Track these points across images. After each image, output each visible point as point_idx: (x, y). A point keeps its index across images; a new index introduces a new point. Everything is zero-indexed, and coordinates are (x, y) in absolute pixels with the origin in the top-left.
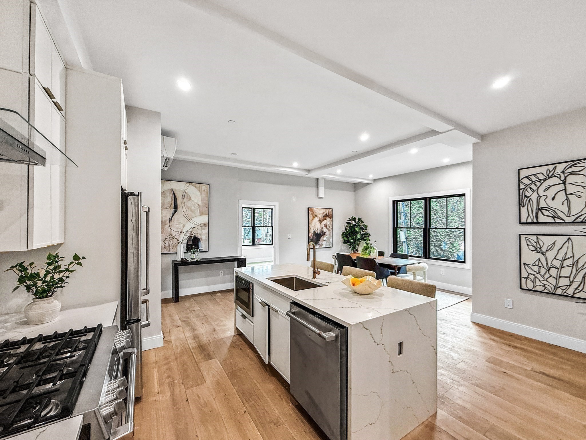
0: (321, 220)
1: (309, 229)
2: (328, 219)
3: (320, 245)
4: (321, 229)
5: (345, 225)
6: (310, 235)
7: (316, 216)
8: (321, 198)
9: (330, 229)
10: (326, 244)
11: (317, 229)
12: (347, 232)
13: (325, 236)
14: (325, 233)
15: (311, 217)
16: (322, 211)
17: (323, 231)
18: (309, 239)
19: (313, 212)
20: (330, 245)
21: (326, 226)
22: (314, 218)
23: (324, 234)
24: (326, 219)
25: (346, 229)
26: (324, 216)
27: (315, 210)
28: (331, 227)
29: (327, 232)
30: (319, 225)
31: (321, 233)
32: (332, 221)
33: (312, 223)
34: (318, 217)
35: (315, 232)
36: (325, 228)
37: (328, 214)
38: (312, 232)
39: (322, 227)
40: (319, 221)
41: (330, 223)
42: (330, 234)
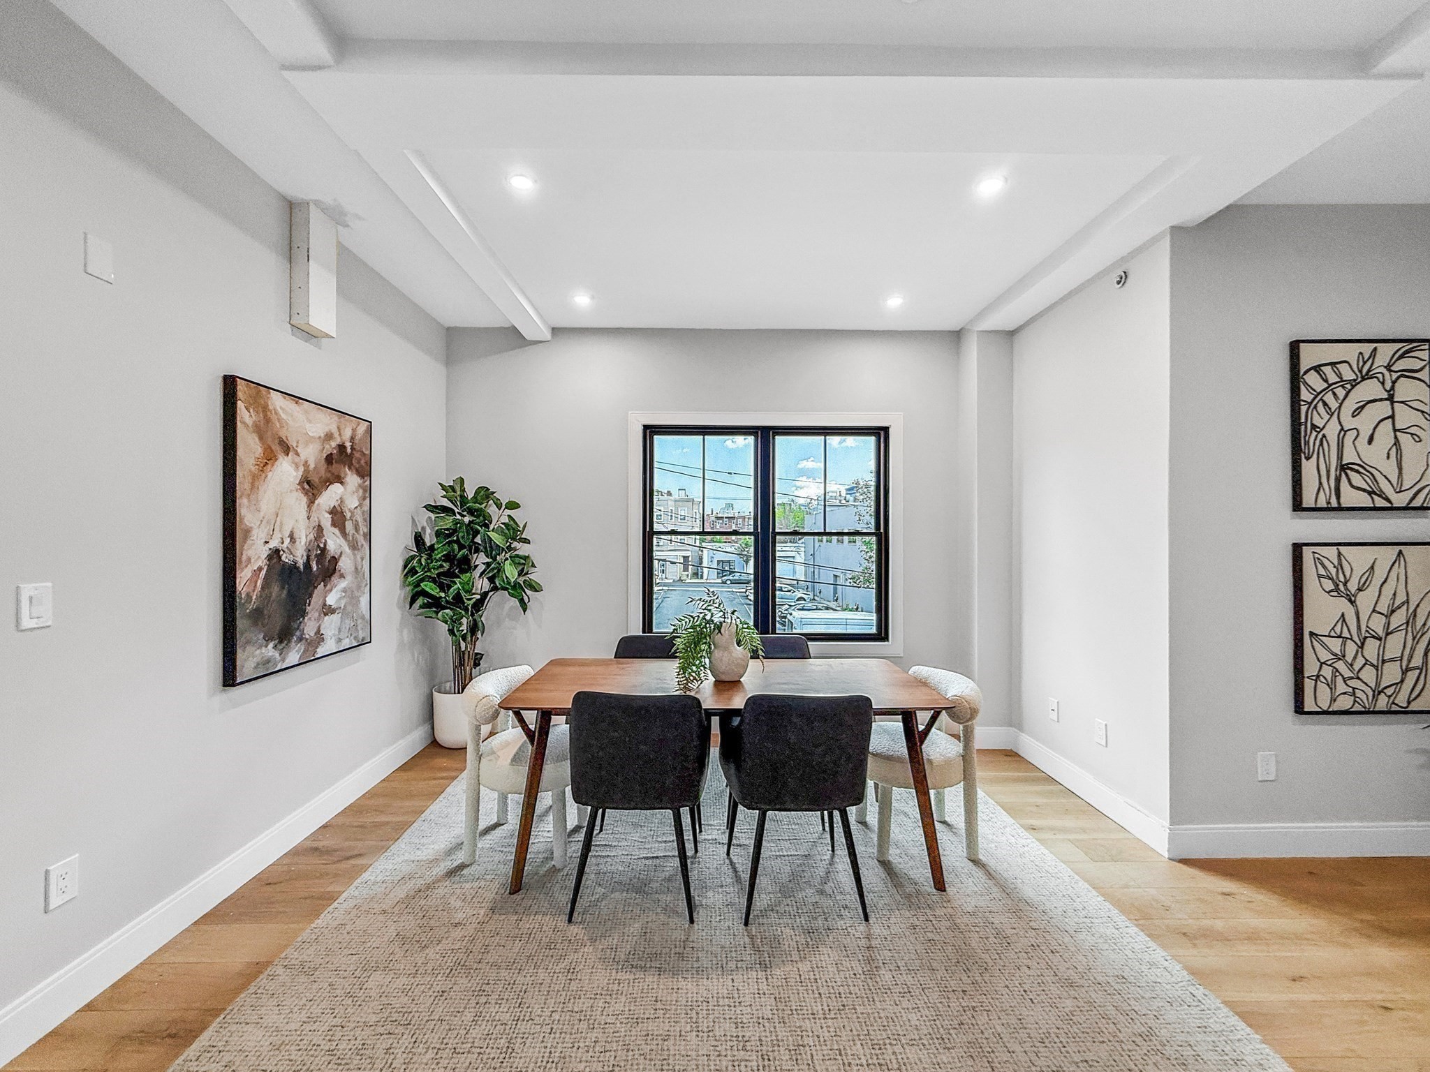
0: (315, 479)
1: (237, 535)
2: (353, 480)
3: (311, 643)
4: (311, 537)
6: (243, 577)
7: (287, 449)
10: (340, 630)
11: (292, 538)
13: (335, 579)
14: (335, 560)
15: (249, 448)
16: (320, 424)
17: (324, 550)
18: (237, 610)
19: (268, 421)
20: (361, 635)
21: (337, 518)
22: (269, 459)
23: (327, 568)
24: (339, 480)
25: (418, 539)
26: (331, 454)
27: (278, 408)
28: (365, 529)
29: (343, 558)
30: (305, 514)
31: (315, 568)
32: (368, 495)
33: (262, 489)
34: (297, 459)
35: (280, 557)
36: (336, 531)
37: (349, 450)
38: (254, 556)
39: (319, 526)
40: (301, 483)
41: (360, 505)
42: (359, 567)
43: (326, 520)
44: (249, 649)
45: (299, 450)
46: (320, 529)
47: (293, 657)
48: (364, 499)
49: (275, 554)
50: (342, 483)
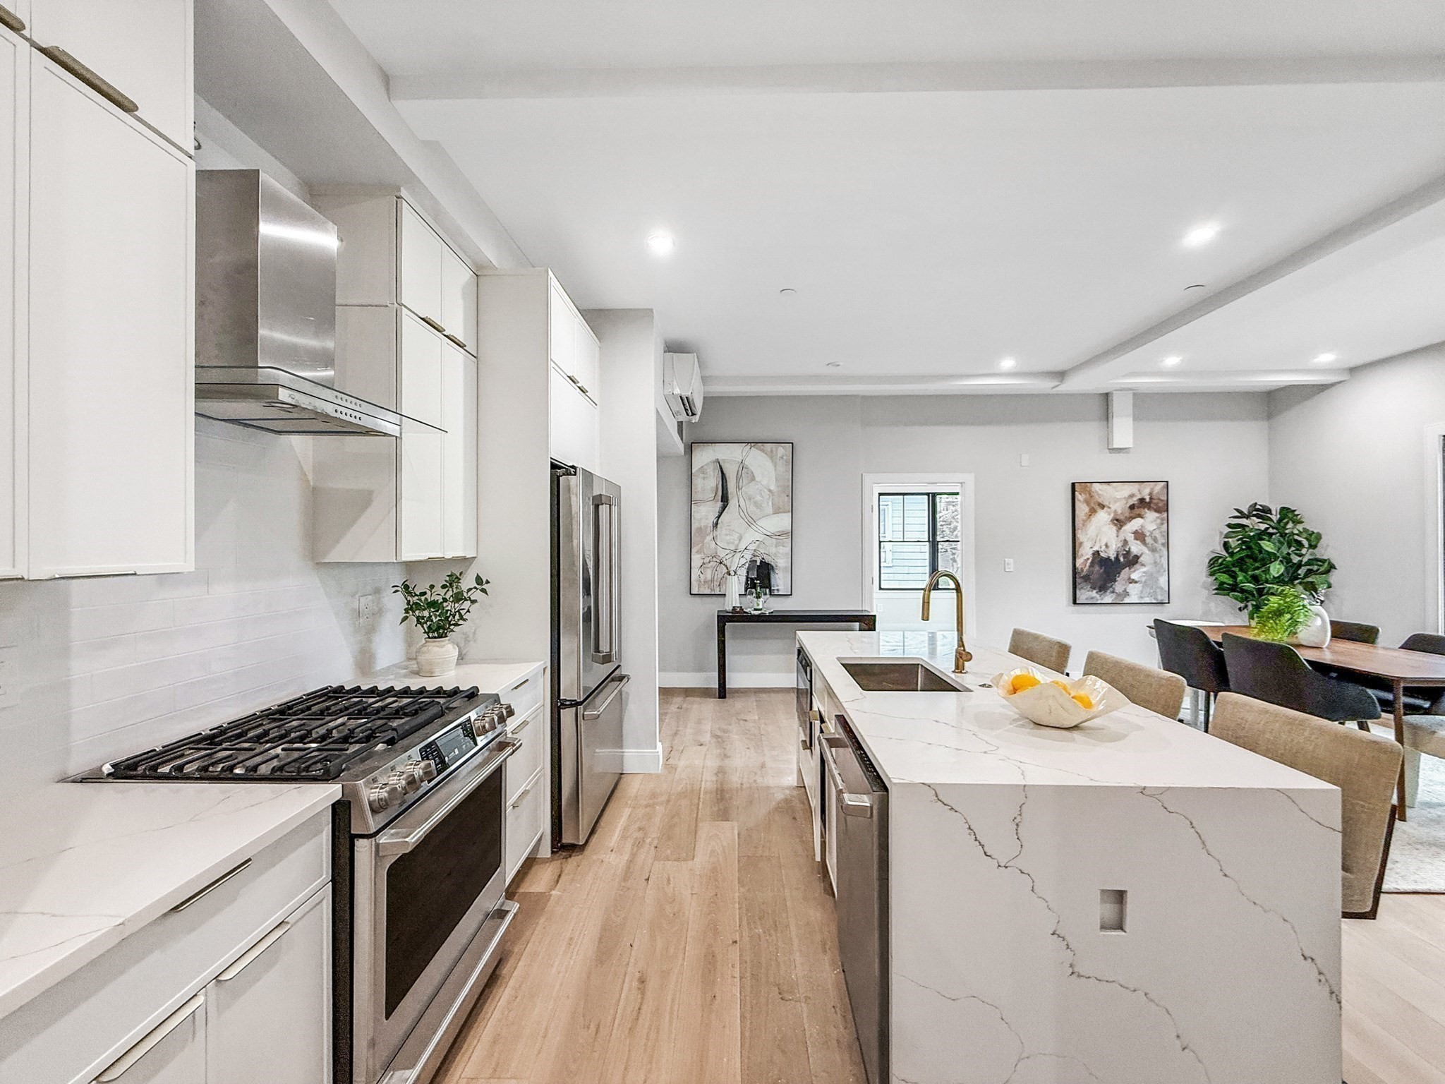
0: (1122, 518)
1: (1077, 544)
2: (1151, 516)
3: (1118, 595)
4: (1120, 545)
5: (1221, 533)
6: (1079, 562)
8: (1120, 450)
9: (1159, 546)
10: (1142, 592)
11: (1107, 546)
12: (1232, 554)
13: (1137, 566)
14: (1137, 557)
15: (1082, 509)
16: (1126, 490)
17: (1129, 552)
18: (1077, 576)
19: (1093, 496)
20: (1160, 598)
21: (1140, 536)
22: (1093, 511)
23: (1133, 561)
24: (1140, 516)
25: (1226, 546)
26: (1134, 504)
27: (1097, 490)
28: (1162, 540)
29: (1143, 556)
30: (1115, 535)
31: (1122, 559)
32: (1166, 522)
33: (1088, 526)
34: (1109, 510)
35: (1099, 554)
36: (1138, 542)
37: (1148, 500)
38: (1086, 553)
39: (1125, 540)
40: (1112, 521)
41: (1158, 528)
42: (1158, 561)
43: (1130, 538)
44: (1082, 591)
45: (1111, 506)
46: (1126, 542)
47: (1108, 598)
48: (1162, 524)
49: (1097, 553)
50: (1142, 518)
